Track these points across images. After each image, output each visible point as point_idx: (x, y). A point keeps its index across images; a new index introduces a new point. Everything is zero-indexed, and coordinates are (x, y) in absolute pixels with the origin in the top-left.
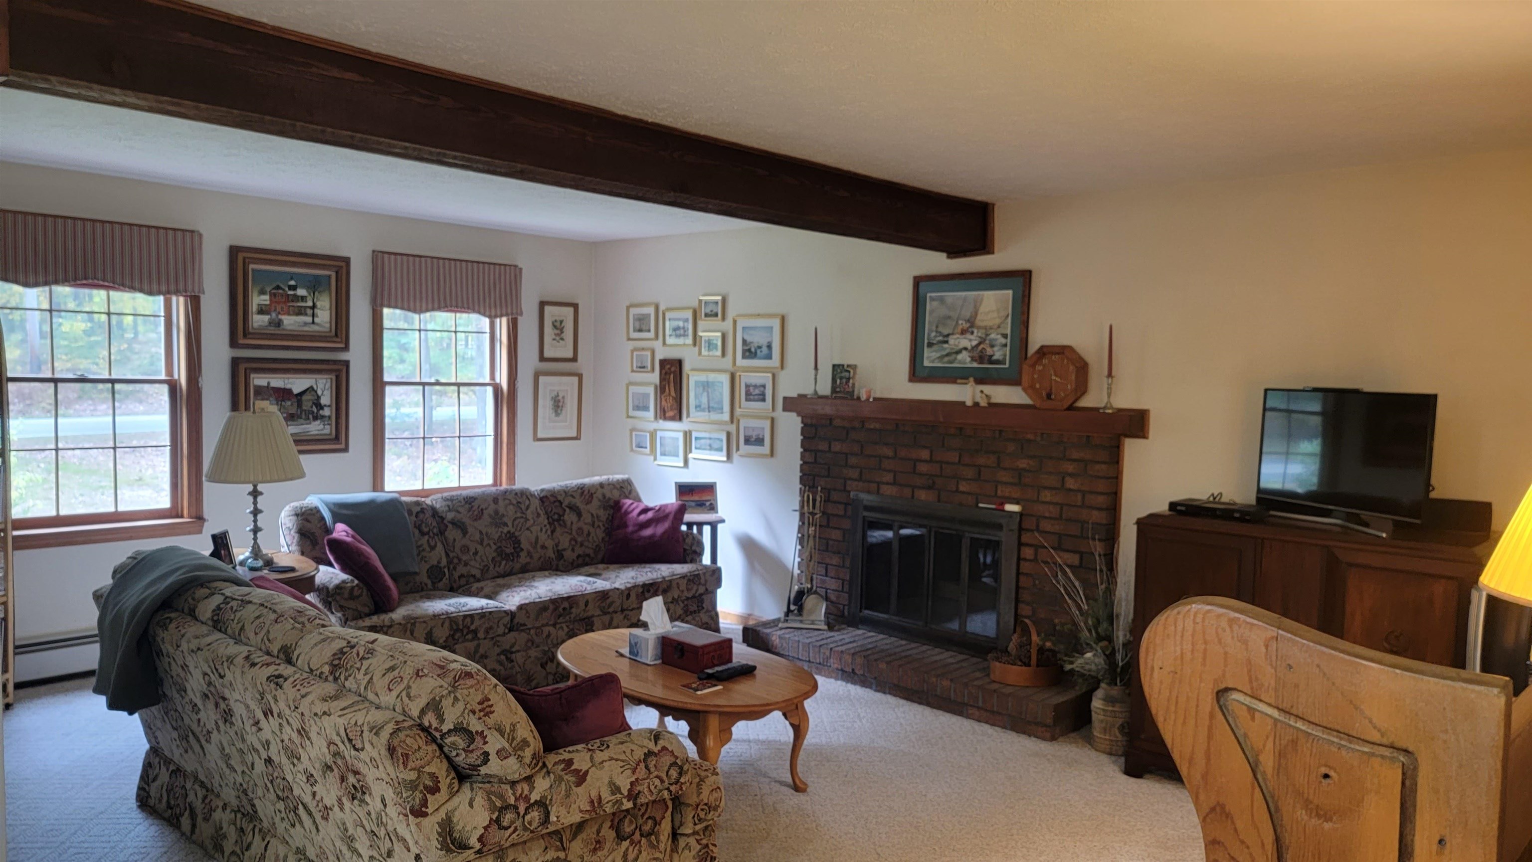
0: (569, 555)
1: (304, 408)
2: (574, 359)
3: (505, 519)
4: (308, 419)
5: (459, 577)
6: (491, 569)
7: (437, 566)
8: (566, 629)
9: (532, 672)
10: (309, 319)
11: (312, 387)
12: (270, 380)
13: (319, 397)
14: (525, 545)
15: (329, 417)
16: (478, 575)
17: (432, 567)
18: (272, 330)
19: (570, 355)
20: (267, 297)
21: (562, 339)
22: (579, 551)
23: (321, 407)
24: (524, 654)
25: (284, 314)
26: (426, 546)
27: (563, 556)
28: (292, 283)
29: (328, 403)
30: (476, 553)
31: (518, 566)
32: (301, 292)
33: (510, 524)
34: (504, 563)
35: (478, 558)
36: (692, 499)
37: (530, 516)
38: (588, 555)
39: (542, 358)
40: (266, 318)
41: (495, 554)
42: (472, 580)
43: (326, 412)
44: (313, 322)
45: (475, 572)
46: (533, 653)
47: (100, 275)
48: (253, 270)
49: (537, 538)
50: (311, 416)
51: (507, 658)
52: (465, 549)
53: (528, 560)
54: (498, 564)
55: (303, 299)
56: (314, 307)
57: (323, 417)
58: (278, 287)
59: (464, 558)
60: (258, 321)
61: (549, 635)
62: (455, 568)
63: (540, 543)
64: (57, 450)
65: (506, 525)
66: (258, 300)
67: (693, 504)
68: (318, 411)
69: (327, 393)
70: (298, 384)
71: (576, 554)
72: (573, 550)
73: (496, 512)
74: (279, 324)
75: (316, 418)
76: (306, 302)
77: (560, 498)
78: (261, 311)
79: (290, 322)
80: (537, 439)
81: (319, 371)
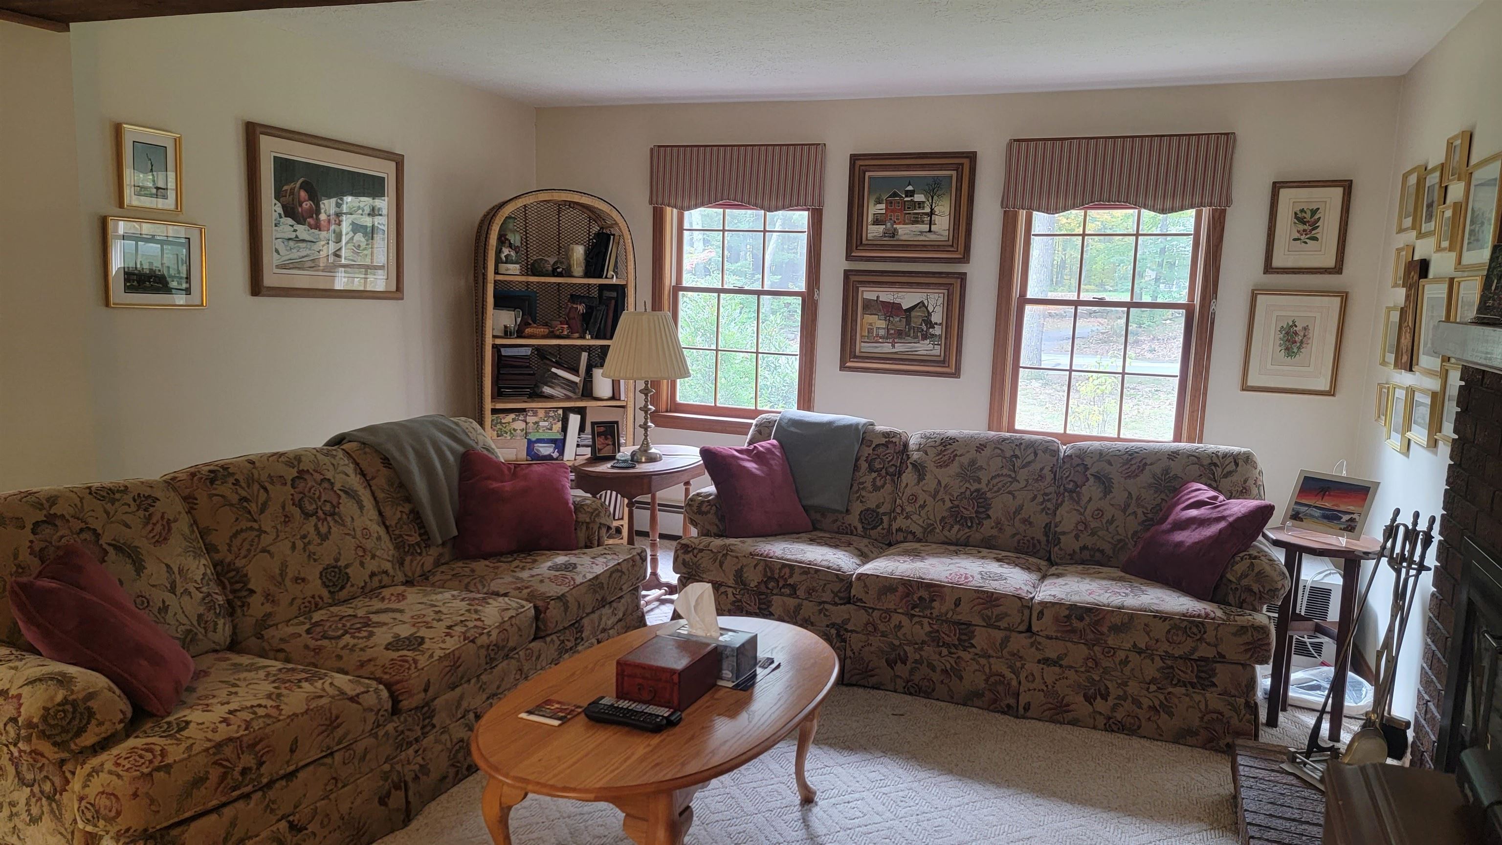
0: (1069, 543)
1: (913, 325)
2: (1338, 269)
3: (980, 474)
4: (917, 337)
5: (897, 530)
6: (937, 530)
7: (873, 511)
8: (927, 628)
9: (871, 665)
10: (926, 227)
11: (922, 302)
12: (880, 294)
13: (929, 314)
14: (996, 512)
15: (940, 336)
16: (919, 535)
17: (868, 510)
18: (887, 241)
19: (1331, 262)
20: (883, 206)
21: (1315, 239)
22: (1086, 539)
23: (932, 325)
24: (864, 638)
25: (899, 223)
26: (869, 485)
27: (1059, 543)
28: (910, 188)
29: (939, 321)
30: (923, 507)
31: (978, 536)
32: (919, 197)
33: (984, 481)
34: (956, 527)
35: (923, 513)
36: (1319, 503)
37: (1023, 475)
38: (1102, 552)
39: (1268, 268)
40: (881, 228)
41: (945, 514)
42: (910, 537)
43: (937, 331)
44: (930, 231)
45: (914, 528)
46: (876, 642)
47: (732, 196)
48: (870, 178)
49: (1021, 507)
50: (919, 334)
51: (838, 635)
52: (914, 498)
53: (994, 532)
54: (948, 528)
55: (920, 204)
56: (932, 213)
57: (933, 336)
58: (895, 195)
59: (908, 509)
60: (874, 231)
61: (899, 627)
62: (895, 518)
63: (1024, 514)
64: (717, 350)
65: (979, 481)
66: (874, 209)
67: (1318, 513)
68: (928, 329)
69: (939, 309)
70: (908, 299)
71: (1081, 544)
72: (1077, 537)
73: (973, 462)
74: (894, 234)
75: (925, 337)
76: (923, 208)
77: (1088, 462)
78: (876, 222)
79: (906, 231)
80: (1245, 388)
81: (927, 285)
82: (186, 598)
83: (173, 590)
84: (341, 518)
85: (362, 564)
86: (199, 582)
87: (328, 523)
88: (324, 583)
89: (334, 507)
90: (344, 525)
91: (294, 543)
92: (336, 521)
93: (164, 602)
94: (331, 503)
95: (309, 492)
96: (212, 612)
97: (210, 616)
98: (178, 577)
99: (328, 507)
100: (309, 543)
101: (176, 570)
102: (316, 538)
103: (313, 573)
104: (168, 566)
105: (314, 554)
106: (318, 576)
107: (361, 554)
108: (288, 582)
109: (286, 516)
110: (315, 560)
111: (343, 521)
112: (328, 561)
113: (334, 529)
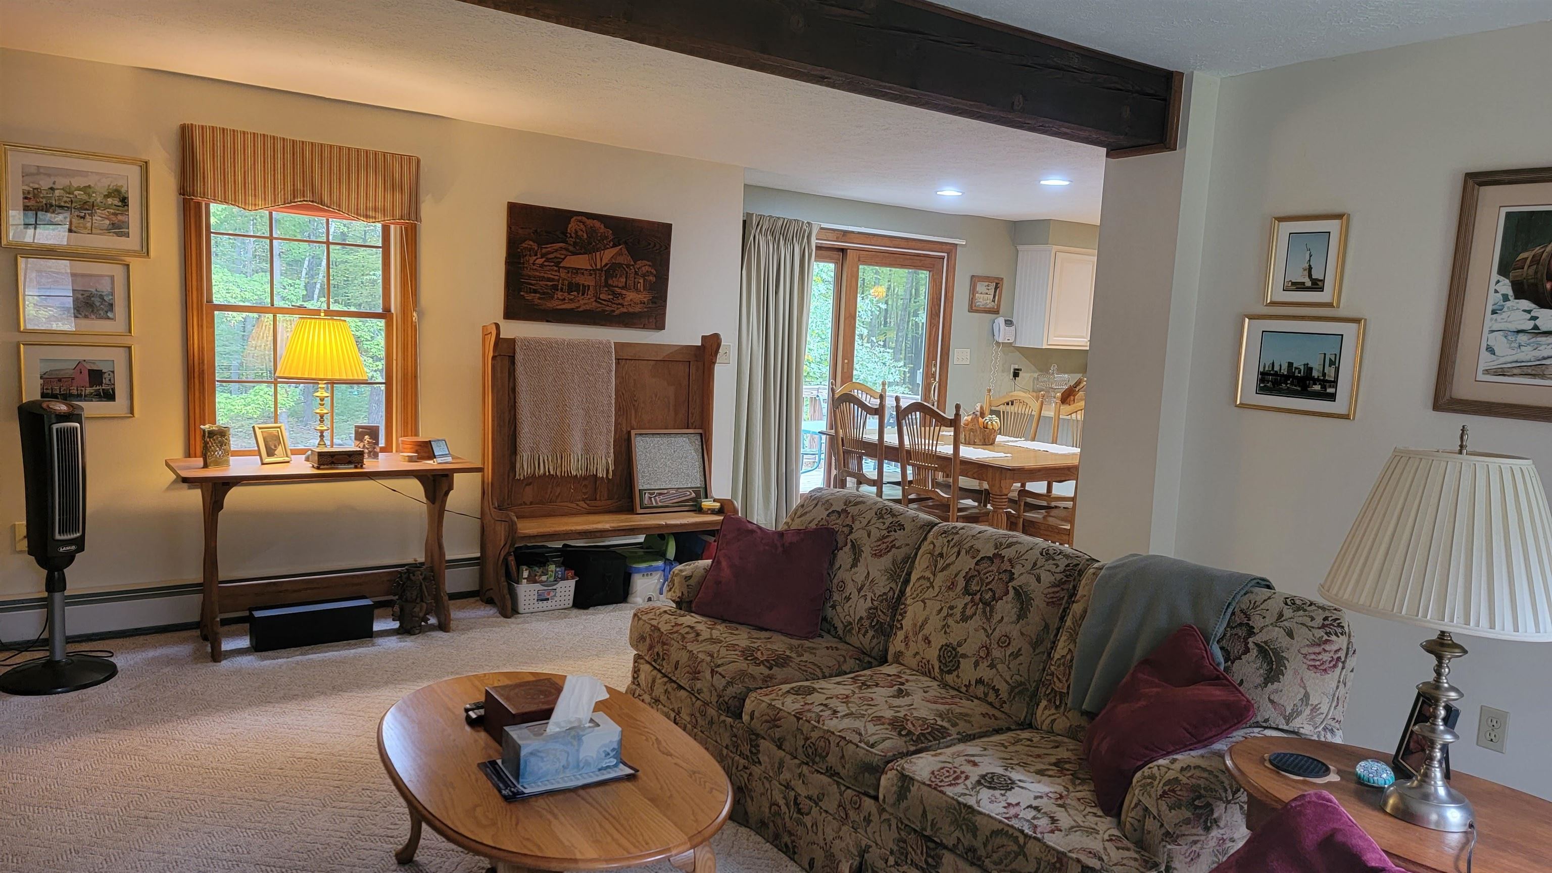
82: (862, 600)
83: (859, 591)
84: (991, 611)
85: (976, 664)
86: (877, 596)
87: (977, 608)
88: (940, 656)
89: (994, 598)
90: (988, 620)
91: (942, 609)
92: (984, 612)
93: (850, 594)
94: (994, 594)
95: (985, 574)
96: (869, 621)
97: (866, 623)
98: (868, 584)
99: (988, 596)
100: (951, 615)
101: (870, 579)
102: (959, 615)
103: (939, 641)
104: (868, 573)
105: (948, 627)
106: (939, 647)
107: (982, 654)
108: (920, 636)
109: (953, 583)
110: (945, 632)
111: (991, 615)
112: (953, 640)
113: (977, 617)
